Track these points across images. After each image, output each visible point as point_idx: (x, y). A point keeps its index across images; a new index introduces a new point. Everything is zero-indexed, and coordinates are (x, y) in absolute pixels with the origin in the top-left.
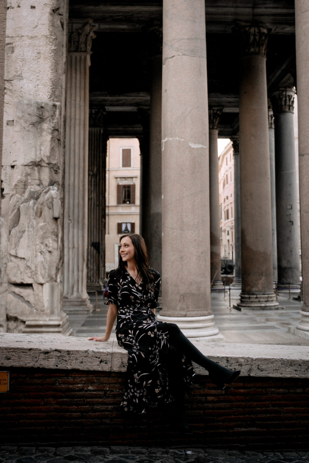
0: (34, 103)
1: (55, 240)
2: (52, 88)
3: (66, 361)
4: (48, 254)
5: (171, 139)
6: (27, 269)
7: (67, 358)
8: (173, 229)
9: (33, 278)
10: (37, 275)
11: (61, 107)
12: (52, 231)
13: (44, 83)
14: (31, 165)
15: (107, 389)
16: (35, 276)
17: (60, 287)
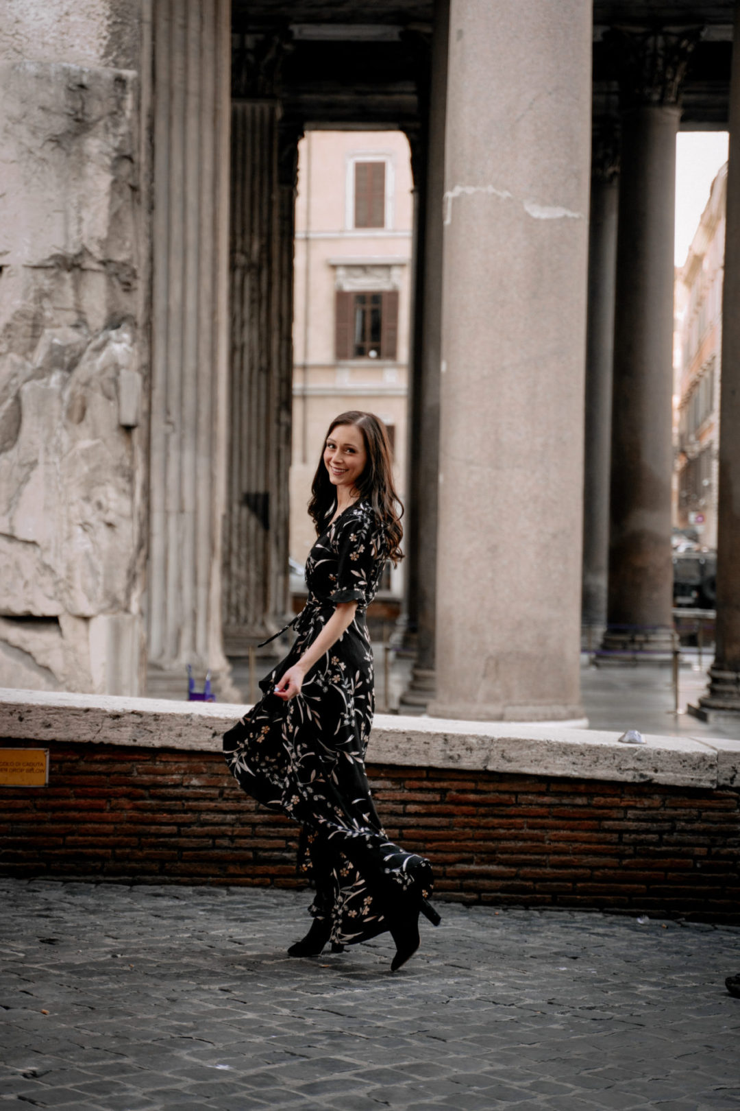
0: (57, 73)
1: (124, 491)
2: (110, 22)
3: (151, 732)
4: (103, 531)
5: (470, 190)
6: (43, 575)
7: (153, 727)
8: (470, 463)
9: (61, 600)
10: (73, 593)
11: (139, 85)
12: (116, 463)
13: (87, 7)
14: (52, 267)
15: (226, 785)
16: (65, 595)
17: (139, 627)
